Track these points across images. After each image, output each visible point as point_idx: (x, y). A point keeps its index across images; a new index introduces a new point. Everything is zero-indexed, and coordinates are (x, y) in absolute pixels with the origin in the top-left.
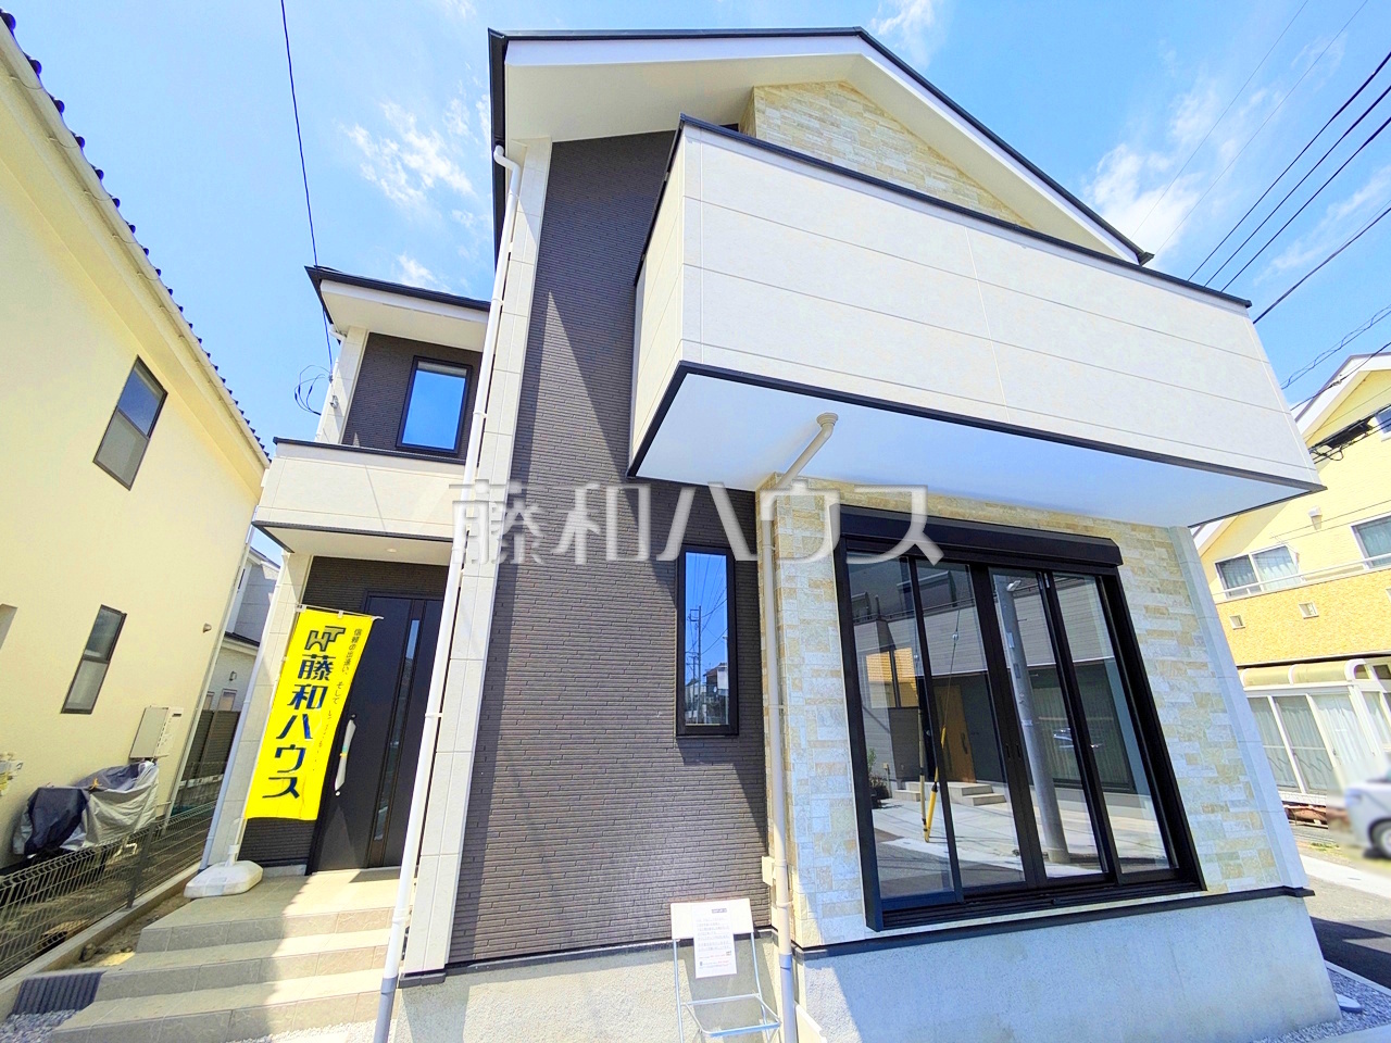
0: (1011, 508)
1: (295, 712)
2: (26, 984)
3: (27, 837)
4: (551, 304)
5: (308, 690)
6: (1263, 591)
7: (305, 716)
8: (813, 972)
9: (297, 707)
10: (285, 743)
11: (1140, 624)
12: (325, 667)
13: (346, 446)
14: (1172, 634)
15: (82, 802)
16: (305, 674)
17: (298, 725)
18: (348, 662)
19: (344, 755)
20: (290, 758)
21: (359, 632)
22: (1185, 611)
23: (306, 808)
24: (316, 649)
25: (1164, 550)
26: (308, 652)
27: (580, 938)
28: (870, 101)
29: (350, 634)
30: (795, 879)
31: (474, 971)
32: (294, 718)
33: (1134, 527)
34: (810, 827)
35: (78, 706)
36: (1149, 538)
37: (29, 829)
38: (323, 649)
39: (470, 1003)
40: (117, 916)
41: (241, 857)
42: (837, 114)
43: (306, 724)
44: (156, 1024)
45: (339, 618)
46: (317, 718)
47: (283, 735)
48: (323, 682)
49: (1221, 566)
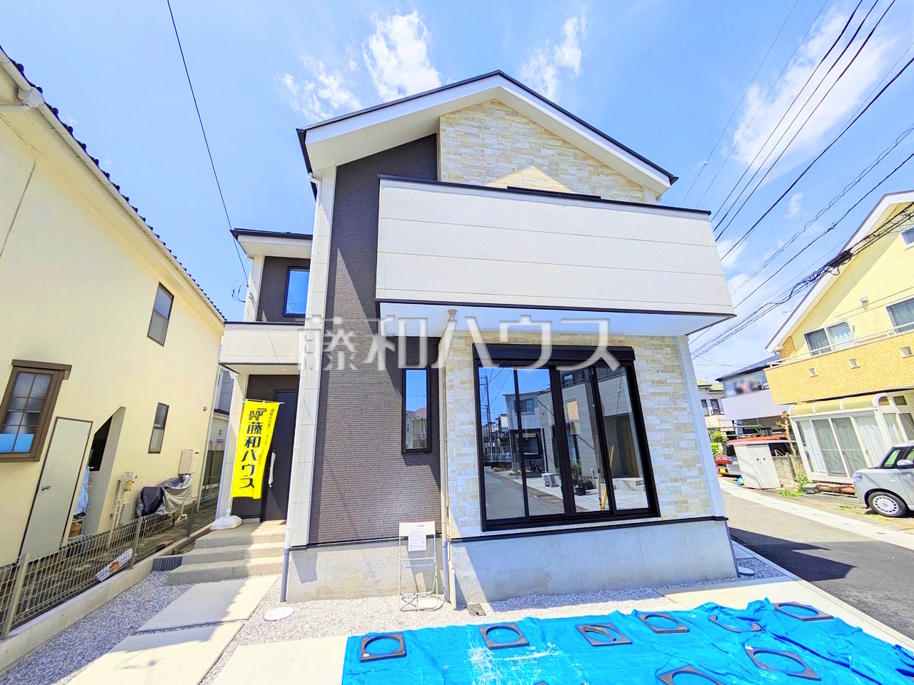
1: (248, 449)
2: (155, 560)
3: (142, 509)
4: (339, 254)
5: (252, 439)
6: (831, 351)
7: (252, 451)
8: (455, 548)
9: (248, 447)
11: (647, 389)
12: (259, 427)
13: (259, 321)
14: (665, 394)
15: (162, 493)
16: (250, 432)
17: (250, 455)
18: (269, 425)
19: (271, 469)
20: (249, 469)
21: (273, 410)
22: (679, 381)
23: (256, 493)
24: (254, 419)
25: (669, 349)
26: (251, 421)
27: (361, 536)
28: (509, 108)
29: (269, 411)
30: (450, 511)
31: (318, 547)
32: (247, 452)
33: (652, 338)
34: (456, 490)
35: (155, 450)
36: (661, 343)
37: (142, 505)
38: (257, 419)
39: (318, 558)
40: (184, 540)
41: (232, 514)
42: (489, 121)
43: (253, 454)
44: (206, 571)
45: (264, 405)
46: (258, 451)
47: (244, 460)
48: (259, 435)
49: (808, 336)
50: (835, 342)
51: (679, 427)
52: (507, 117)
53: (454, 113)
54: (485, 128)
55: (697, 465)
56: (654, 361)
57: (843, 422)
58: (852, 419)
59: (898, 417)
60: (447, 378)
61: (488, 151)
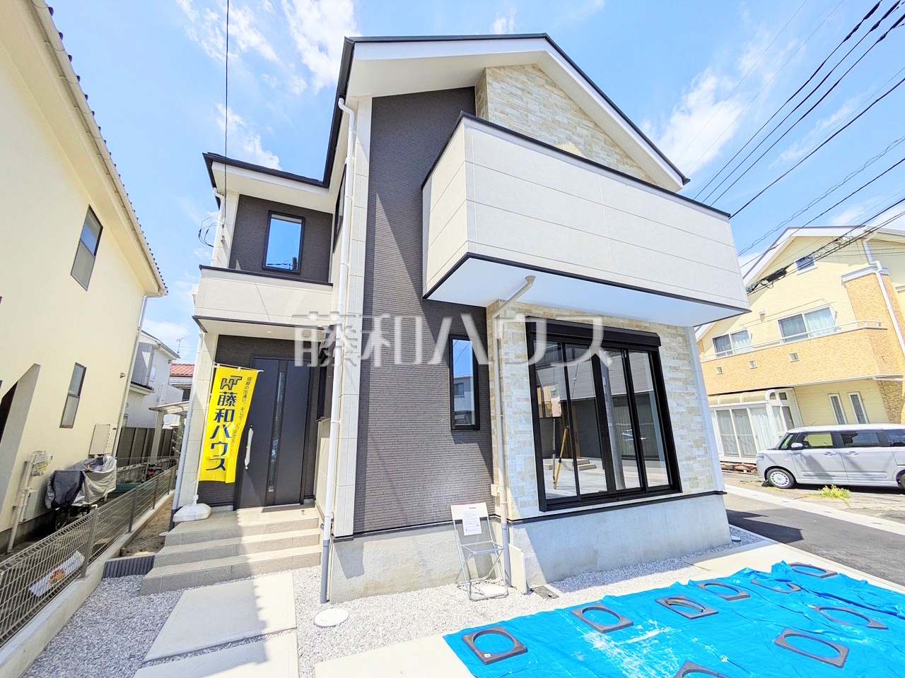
0: (611, 317)
1: (218, 424)
2: (107, 564)
4: (378, 200)
5: (224, 411)
6: (734, 354)
7: (224, 426)
8: (515, 529)
9: (219, 421)
10: (214, 441)
11: (667, 374)
12: (232, 399)
13: (231, 269)
14: (679, 379)
15: (82, 478)
16: (221, 403)
17: (221, 430)
18: (245, 396)
19: (249, 447)
20: (220, 448)
21: (250, 379)
22: (688, 368)
23: (230, 477)
24: (226, 389)
25: (681, 338)
26: (222, 391)
28: (549, 77)
29: (245, 380)
30: (509, 491)
31: (365, 536)
32: (218, 427)
33: (668, 327)
34: (515, 469)
35: (66, 424)
36: (675, 332)
37: (52, 494)
38: (230, 389)
39: (365, 549)
41: (198, 502)
42: (531, 87)
43: (225, 430)
44: (195, 573)
45: (238, 371)
46: (231, 427)
47: (213, 437)
48: (232, 407)
49: (715, 339)
50: (737, 346)
51: (690, 410)
52: (547, 86)
53: (499, 68)
54: (528, 93)
55: (704, 445)
56: (671, 348)
57: (740, 412)
58: (748, 410)
59: (781, 408)
60: (502, 351)
61: (531, 117)
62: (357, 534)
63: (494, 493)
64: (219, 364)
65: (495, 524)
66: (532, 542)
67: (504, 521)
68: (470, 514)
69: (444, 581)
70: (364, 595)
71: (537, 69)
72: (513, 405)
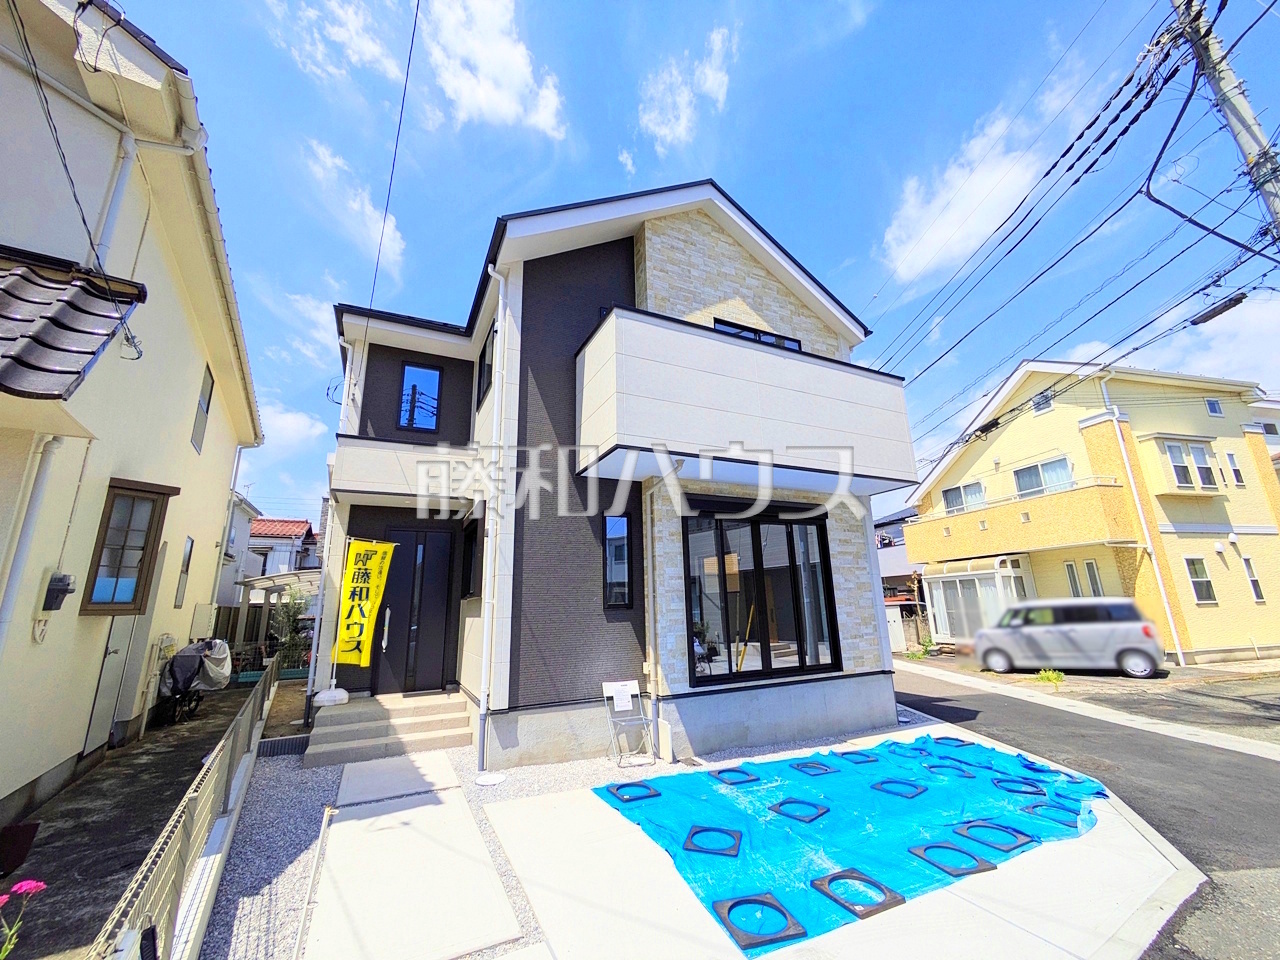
1: (353, 603)
2: (261, 744)
3: (171, 685)
4: (530, 374)
5: (358, 589)
7: (359, 605)
8: (665, 705)
9: (354, 600)
10: (350, 621)
11: (833, 548)
12: (366, 575)
13: (363, 435)
14: (850, 553)
15: (202, 663)
16: (356, 580)
17: (356, 610)
18: (381, 573)
19: (386, 629)
20: (356, 630)
21: (385, 553)
23: (365, 661)
24: (360, 565)
26: (356, 567)
27: (563, 698)
28: (716, 223)
29: (380, 554)
30: (659, 668)
31: (520, 710)
32: (353, 607)
34: (666, 647)
35: (178, 604)
37: (171, 681)
38: (364, 565)
39: (520, 722)
41: (337, 686)
42: (696, 236)
43: (361, 610)
45: (373, 545)
46: (367, 606)
47: (349, 617)
48: (368, 585)
49: (945, 492)
50: (969, 501)
51: (860, 586)
52: (713, 234)
53: (659, 219)
54: (692, 244)
56: (841, 520)
57: (968, 583)
58: (977, 581)
59: (1012, 579)
60: (656, 529)
61: (695, 273)
62: (512, 708)
63: (645, 671)
64: (353, 538)
65: (645, 701)
66: (681, 718)
67: (653, 697)
68: (621, 691)
69: (596, 754)
70: (519, 764)
71: (704, 212)
72: (666, 584)
